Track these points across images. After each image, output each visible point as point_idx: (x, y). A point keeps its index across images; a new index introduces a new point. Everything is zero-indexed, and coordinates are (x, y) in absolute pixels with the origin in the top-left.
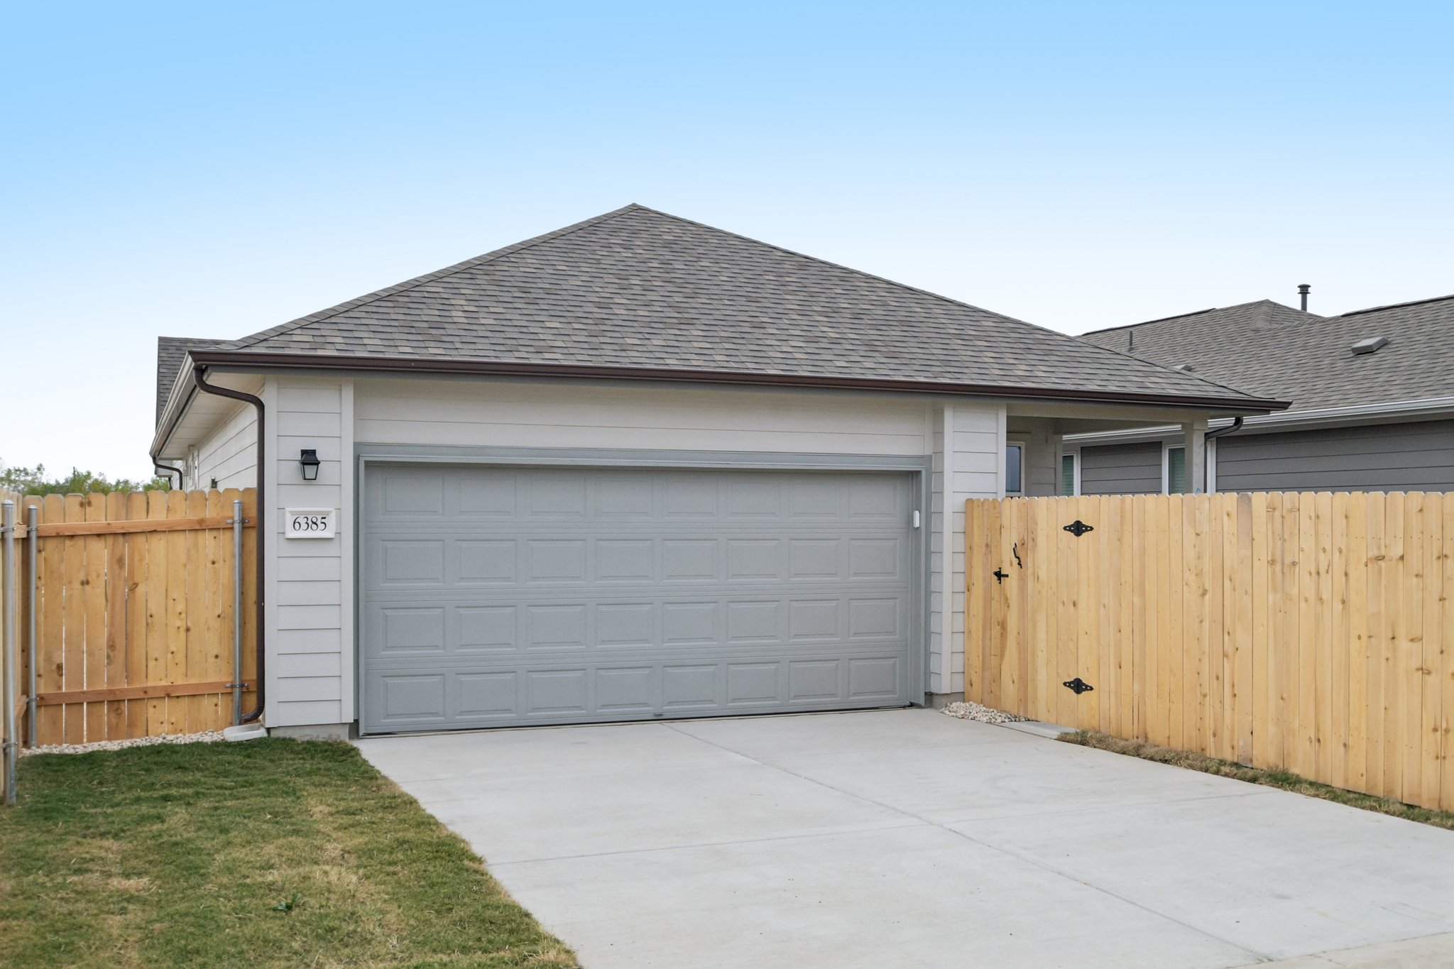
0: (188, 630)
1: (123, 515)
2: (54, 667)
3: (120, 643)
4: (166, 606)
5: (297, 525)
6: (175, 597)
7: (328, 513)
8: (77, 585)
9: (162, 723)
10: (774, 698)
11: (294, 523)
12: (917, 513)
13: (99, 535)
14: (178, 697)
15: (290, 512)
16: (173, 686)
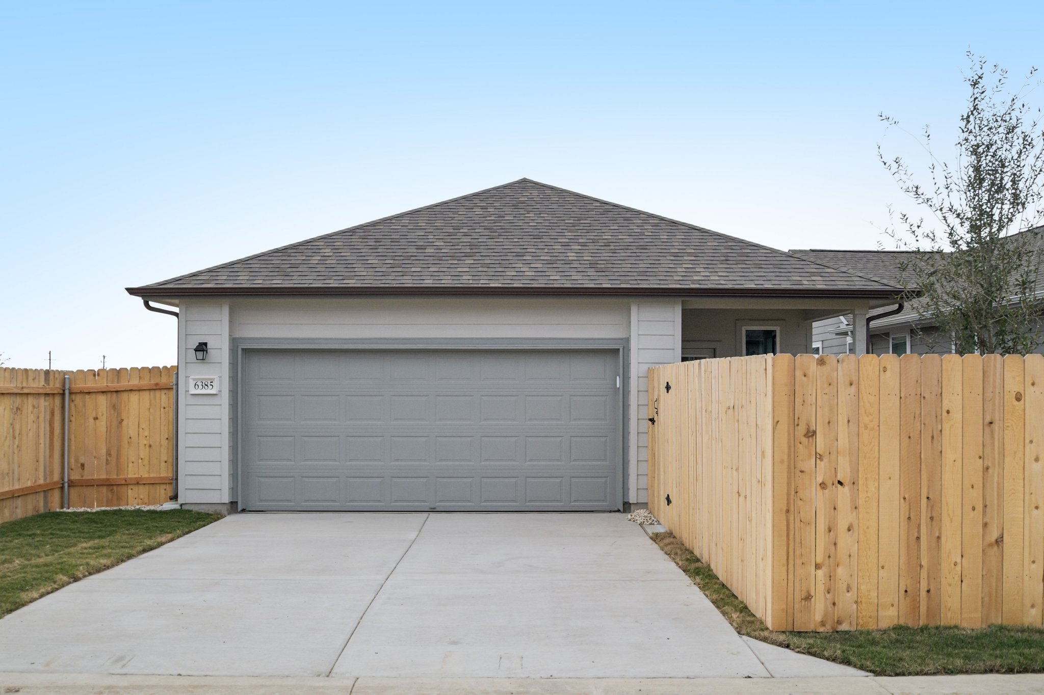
0: (150, 446)
1: (116, 380)
2: (79, 465)
3: (114, 453)
4: (139, 431)
5: (197, 386)
6: (143, 427)
7: (214, 379)
8: (92, 420)
9: (136, 499)
10: (514, 501)
11: (195, 385)
12: (618, 377)
13: (103, 392)
14: (144, 484)
15: (192, 379)
16: (141, 478)
